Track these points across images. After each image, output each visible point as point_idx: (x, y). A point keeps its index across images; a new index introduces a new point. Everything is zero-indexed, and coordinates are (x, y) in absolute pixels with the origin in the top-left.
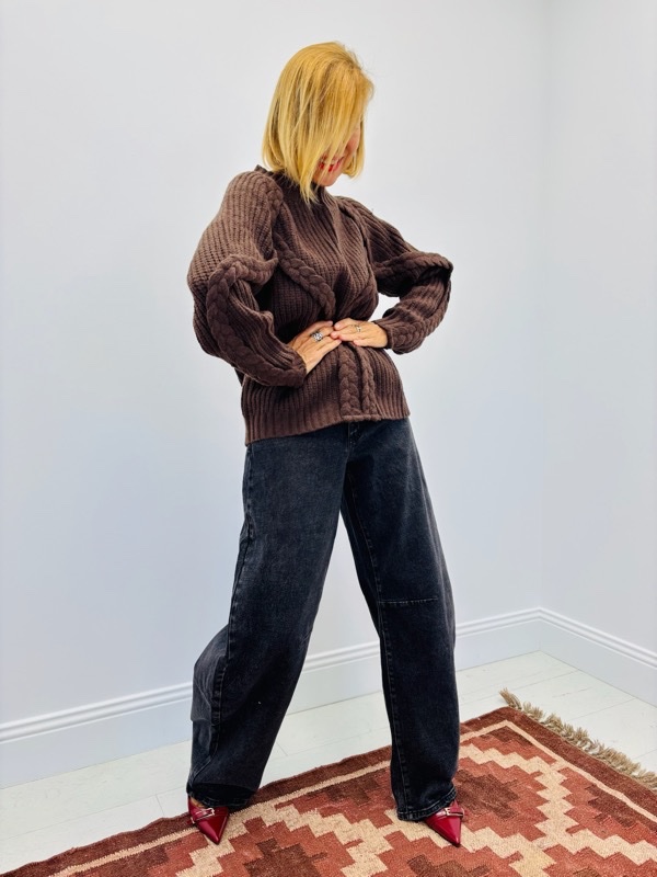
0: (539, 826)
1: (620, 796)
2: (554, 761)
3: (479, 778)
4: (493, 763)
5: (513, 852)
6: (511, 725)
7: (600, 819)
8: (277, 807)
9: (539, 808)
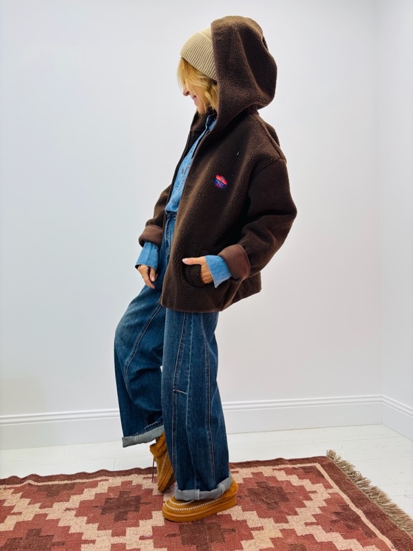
0: (289, 518)
1: (359, 512)
2: (331, 487)
3: (273, 487)
4: (288, 482)
5: (260, 525)
6: (318, 466)
7: (335, 522)
8: (144, 478)
9: (296, 509)
